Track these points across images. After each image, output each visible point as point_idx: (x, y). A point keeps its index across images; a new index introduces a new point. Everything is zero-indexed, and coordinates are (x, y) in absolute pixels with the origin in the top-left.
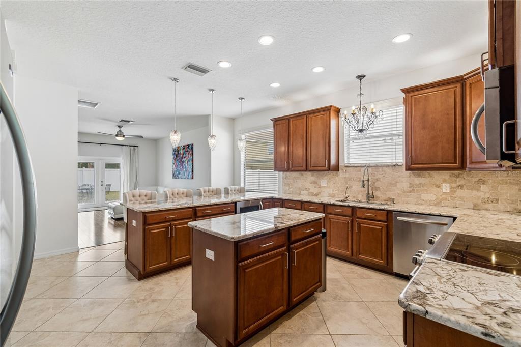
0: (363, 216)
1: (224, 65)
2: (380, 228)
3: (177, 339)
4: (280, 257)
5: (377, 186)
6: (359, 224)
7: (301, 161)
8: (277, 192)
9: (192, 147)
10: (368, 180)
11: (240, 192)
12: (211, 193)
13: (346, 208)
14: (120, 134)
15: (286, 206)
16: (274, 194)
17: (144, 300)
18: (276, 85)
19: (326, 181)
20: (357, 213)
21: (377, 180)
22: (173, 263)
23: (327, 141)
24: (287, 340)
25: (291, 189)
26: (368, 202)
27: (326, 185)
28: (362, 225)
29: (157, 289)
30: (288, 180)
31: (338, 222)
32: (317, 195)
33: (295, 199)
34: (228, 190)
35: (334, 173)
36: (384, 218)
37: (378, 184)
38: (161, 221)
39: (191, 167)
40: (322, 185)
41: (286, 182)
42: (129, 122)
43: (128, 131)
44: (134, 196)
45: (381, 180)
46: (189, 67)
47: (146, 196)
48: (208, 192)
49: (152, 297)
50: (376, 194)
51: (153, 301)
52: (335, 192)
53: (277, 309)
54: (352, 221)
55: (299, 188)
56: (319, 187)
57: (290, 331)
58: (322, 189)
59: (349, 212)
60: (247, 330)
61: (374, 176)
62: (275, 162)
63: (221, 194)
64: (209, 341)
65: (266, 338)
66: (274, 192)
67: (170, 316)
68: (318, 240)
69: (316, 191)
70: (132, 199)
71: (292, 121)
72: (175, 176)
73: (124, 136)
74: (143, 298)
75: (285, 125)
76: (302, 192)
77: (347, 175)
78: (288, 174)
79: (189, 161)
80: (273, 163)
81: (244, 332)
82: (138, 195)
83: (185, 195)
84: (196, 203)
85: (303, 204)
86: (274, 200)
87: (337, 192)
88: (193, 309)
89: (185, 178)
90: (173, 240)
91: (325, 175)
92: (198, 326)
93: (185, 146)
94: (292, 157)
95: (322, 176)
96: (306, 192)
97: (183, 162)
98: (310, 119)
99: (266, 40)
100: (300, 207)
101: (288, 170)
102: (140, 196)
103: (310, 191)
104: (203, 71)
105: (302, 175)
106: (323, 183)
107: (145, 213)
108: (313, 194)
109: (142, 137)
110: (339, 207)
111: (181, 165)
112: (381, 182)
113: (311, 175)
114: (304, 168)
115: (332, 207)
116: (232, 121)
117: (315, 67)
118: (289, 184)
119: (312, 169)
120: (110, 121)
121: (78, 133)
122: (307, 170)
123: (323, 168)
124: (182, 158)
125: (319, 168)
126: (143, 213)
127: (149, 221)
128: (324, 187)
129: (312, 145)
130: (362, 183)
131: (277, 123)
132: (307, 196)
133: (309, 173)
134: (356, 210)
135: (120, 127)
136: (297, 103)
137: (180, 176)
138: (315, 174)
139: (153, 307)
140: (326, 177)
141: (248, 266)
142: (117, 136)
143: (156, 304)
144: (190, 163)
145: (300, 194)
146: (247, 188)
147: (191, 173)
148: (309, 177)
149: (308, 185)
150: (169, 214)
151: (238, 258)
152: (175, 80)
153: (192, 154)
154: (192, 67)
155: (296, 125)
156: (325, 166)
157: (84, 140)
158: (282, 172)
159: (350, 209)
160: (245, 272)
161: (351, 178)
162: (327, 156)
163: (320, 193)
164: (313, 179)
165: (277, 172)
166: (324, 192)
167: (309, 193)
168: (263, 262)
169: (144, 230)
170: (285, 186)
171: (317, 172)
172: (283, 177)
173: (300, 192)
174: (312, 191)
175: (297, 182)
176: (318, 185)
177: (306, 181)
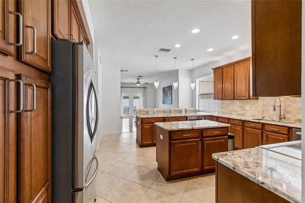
0: (270, 130)
1: (178, 46)
2: (283, 139)
3: (149, 171)
4: (196, 143)
5: (288, 110)
6: (267, 135)
7: (230, 93)
8: (217, 113)
9: (172, 87)
10: (280, 106)
11: (194, 112)
12: (177, 111)
13: (258, 124)
14: (138, 83)
15: (219, 121)
16: (216, 113)
17: (140, 155)
18: (211, 50)
19: (249, 106)
20: (266, 128)
21: (289, 106)
22: (154, 142)
23: (248, 80)
24: (197, 185)
25: (226, 111)
26: (279, 121)
27: (249, 109)
28: (269, 136)
29: (146, 152)
30: (224, 105)
31: (252, 132)
32: (243, 115)
33: (225, 117)
34: (187, 110)
35: (255, 101)
36: (286, 132)
37: (289, 109)
38: (149, 123)
39: (171, 98)
41: (222, 107)
42: (141, 77)
43: (142, 81)
44: (140, 111)
45: (292, 106)
46: (161, 50)
47: (145, 111)
48: (175, 111)
49: (143, 155)
50: (287, 116)
51: (143, 156)
52: (255, 114)
53: (193, 168)
54: (262, 133)
55: (231, 110)
56: (245, 110)
57: (201, 182)
58: (246, 111)
59: (260, 126)
60: (175, 172)
61: (286, 103)
62: (215, 94)
63: (182, 112)
64: (161, 175)
65: (187, 181)
66: (215, 112)
67: (148, 162)
68: (225, 139)
69: (242, 112)
70: (139, 112)
71: (225, 69)
72: (163, 103)
73: (140, 84)
74: (140, 154)
75: (220, 72)
76: (233, 113)
77: (265, 102)
78: (224, 101)
79: (170, 94)
80: (213, 95)
81: (174, 173)
82: (142, 111)
83: (163, 112)
84: (166, 116)
85: (229, 120)
86: (213, 117)
87: (257, 113)
88: (156, 161)
89: (168, 104)
90: (154, 132)
91: (249, 103)
92: (158, 169)
93: (168, 87)
94: (225, 91)
95: (246, 103)
96: (235, 113)
97: (167, 95)
98: (236, 67)
99: (196, 31)
100: (227, 122)
101: (222, 99)
102: (143, 111)
103: (239, 112)
104: (168, 50)
105: (233, 102)
107: (142, 118)
108: (240, 115)
109: (147, 83)
110: (253, 123)
111: (166, 97)
112: (291, 107)
114: (232, 98)
115: (248, 123)
116: (191, 71)
117: (232, 36)
118: (224, 108)
119: (237, 98)
120: (134, 77)
121: (121, 83)
122: (234, 99)
123: (245, 98)
124: (167, 93)
125: (242, 98)
126: (141, 118)
127: (144, 122)
129: (238, 83)
130: (273, 107)
131: (215, 71)
132: (236, 116)
133: (238, 101)
134: (265, 126)
135: (138, 79)
136: (230, 57)
137: (166, 102)
138: (241, 102)
139: (143, 158)
140: (249, 104)
141: (176, 143)
142: (137, 83)
143: (144, 157)
144: (170, 96)
145: (231, 114)
146: (200, 109)
147: (171, 101)
148: (237, 103)
149: (237, 109)
150: (152, 120)
151: (171, 139)
152: (156, 56)
153: (172, 91)
154: (162, 50)
155: (227, 71)
156: (246, 97)
157: (123, 86)
158: (220, 100)
159: (261, 125)
160: (174, 146)
161: (268, 104)
162: (248, 89)
163: (245, 114)
164: (240, 104)
165: (217, 100)
166: (248, 113)
167: (237, 113)
168: (185, 143)
169: (142, 126)
170: (222, 109)
171: (243, 100)
172: (221, 104)
173: (232, 113)
174: (239, 113)
175: (229, 106)
176: (244, 109)
177: (235, 106)
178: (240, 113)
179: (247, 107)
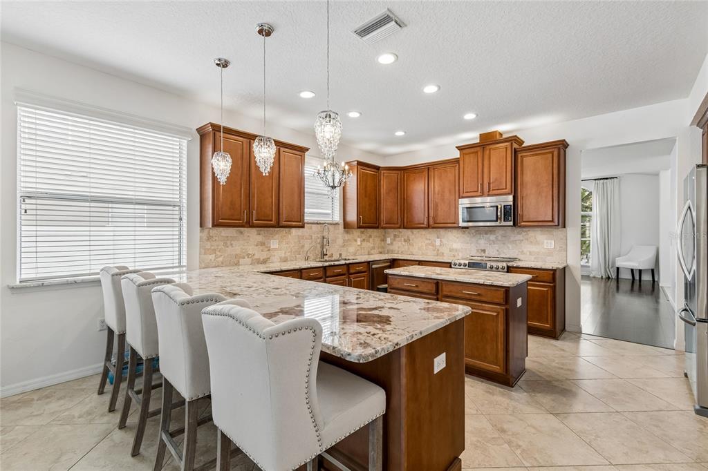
19: (277, 241)
25: (221, 259)
27: (277, 247)
30: (214, 243)
32: (264, 262)
35: (287, 230)
40: (272, 247)
41: (207, 247)
52: (287, 254)
55: (236, 255)
56: (269, 250)
58: (272, 252)
69: (263, 256)
76: (241, 261)
87: (289, 254)
91: (277, 233)
95: (272, 234)
96: (248, 260)
103: (256, 257)
105: (241, 233)
106: (274, 244)
108: (258, 262)
113: (256, 233)
114: (245, 222)
118: (214, 250)
122: (249, 224)
123: (270, 223)
128: (275, 249)
133: (254, 231)
138: (262, 232)
140: (277, 236)
145: (238, 264)
148: (252, 234)
149: (252, 249)
159: (345, 267)
163: (269, 258)
164: (260, 238)
166: (274, 256)
167: (252, 260)
170: (205, 253)
171: (266, 229)
172: (201, 238)
173: (239, 262)
174: (256, 259)
175: (232, 245)
176: (267, 247)
177: (248, 243)
178: (259, 259)
179: (273, 242)
